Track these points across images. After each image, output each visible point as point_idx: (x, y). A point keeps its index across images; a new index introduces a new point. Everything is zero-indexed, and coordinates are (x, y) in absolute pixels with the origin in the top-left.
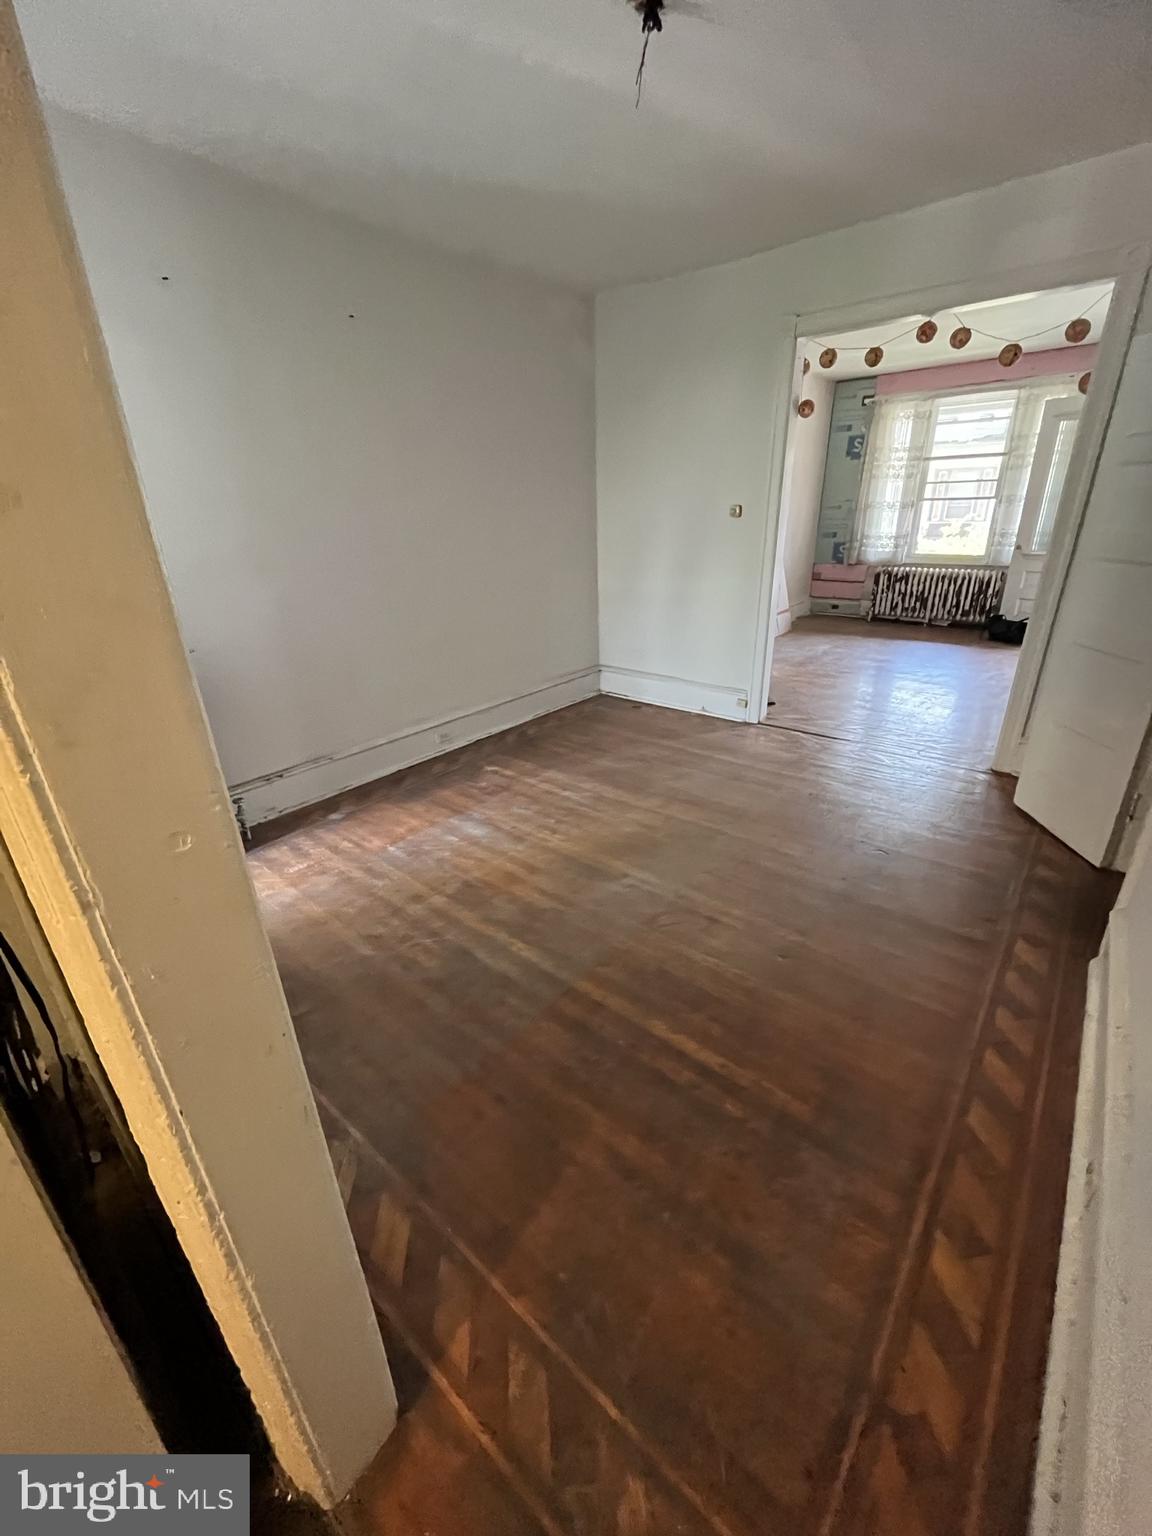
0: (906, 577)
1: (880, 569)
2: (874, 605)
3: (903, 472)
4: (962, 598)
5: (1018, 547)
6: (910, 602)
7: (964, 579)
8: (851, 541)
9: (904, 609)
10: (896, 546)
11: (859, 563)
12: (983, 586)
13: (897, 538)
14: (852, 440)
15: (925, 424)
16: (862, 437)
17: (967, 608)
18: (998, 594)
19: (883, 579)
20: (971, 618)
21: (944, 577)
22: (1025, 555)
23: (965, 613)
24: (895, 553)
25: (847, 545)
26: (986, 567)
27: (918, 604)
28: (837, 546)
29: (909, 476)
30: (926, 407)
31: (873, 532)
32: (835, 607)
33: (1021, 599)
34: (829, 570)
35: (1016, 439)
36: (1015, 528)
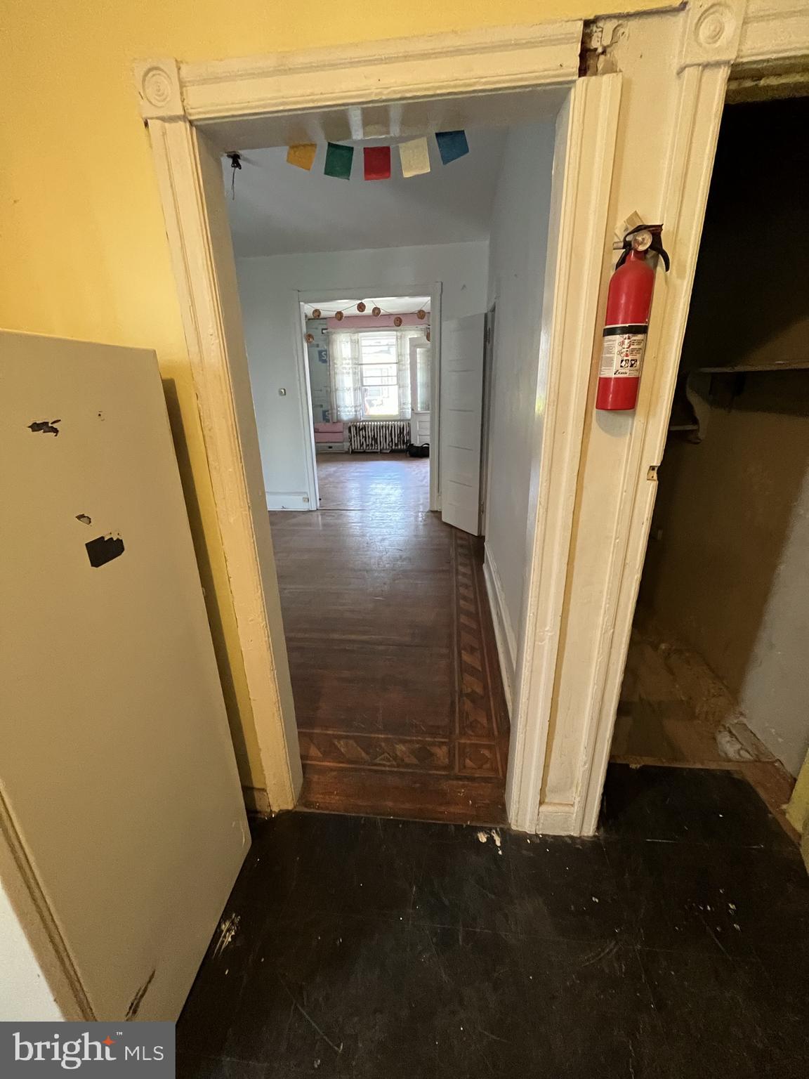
0: (364, 428)
1: (350, 424)
2: (351, 444)
3: (351, 371)
4: (393, 437)
5: (412, 410)
6: (369, 441)
7: (392, 427)
8: (332, 409)
9: (367, 445)
10: (356, 411)
11: (339, 421)
12: (402, 430)
13: (356, 406)
14: (320, 352)
15: (355, 343)
16: (326, 351)
17: (396, 442)
18: (409, 433)
19: (353, 430)
20: (399, 447)
21: (382, 427)
22: (416, 414)
23: (396, 445)
24: (356, 415)
25: (330, 412)
26: (400, 420)
27: (373, 442)
28: (324, 412)
29: (355, 373)
30: (355, 337)
31: (341, 403)
32: (330, 447)
33: (419, 435)
34: (323, 426)
35: (400, 355)
36: (409, 400)
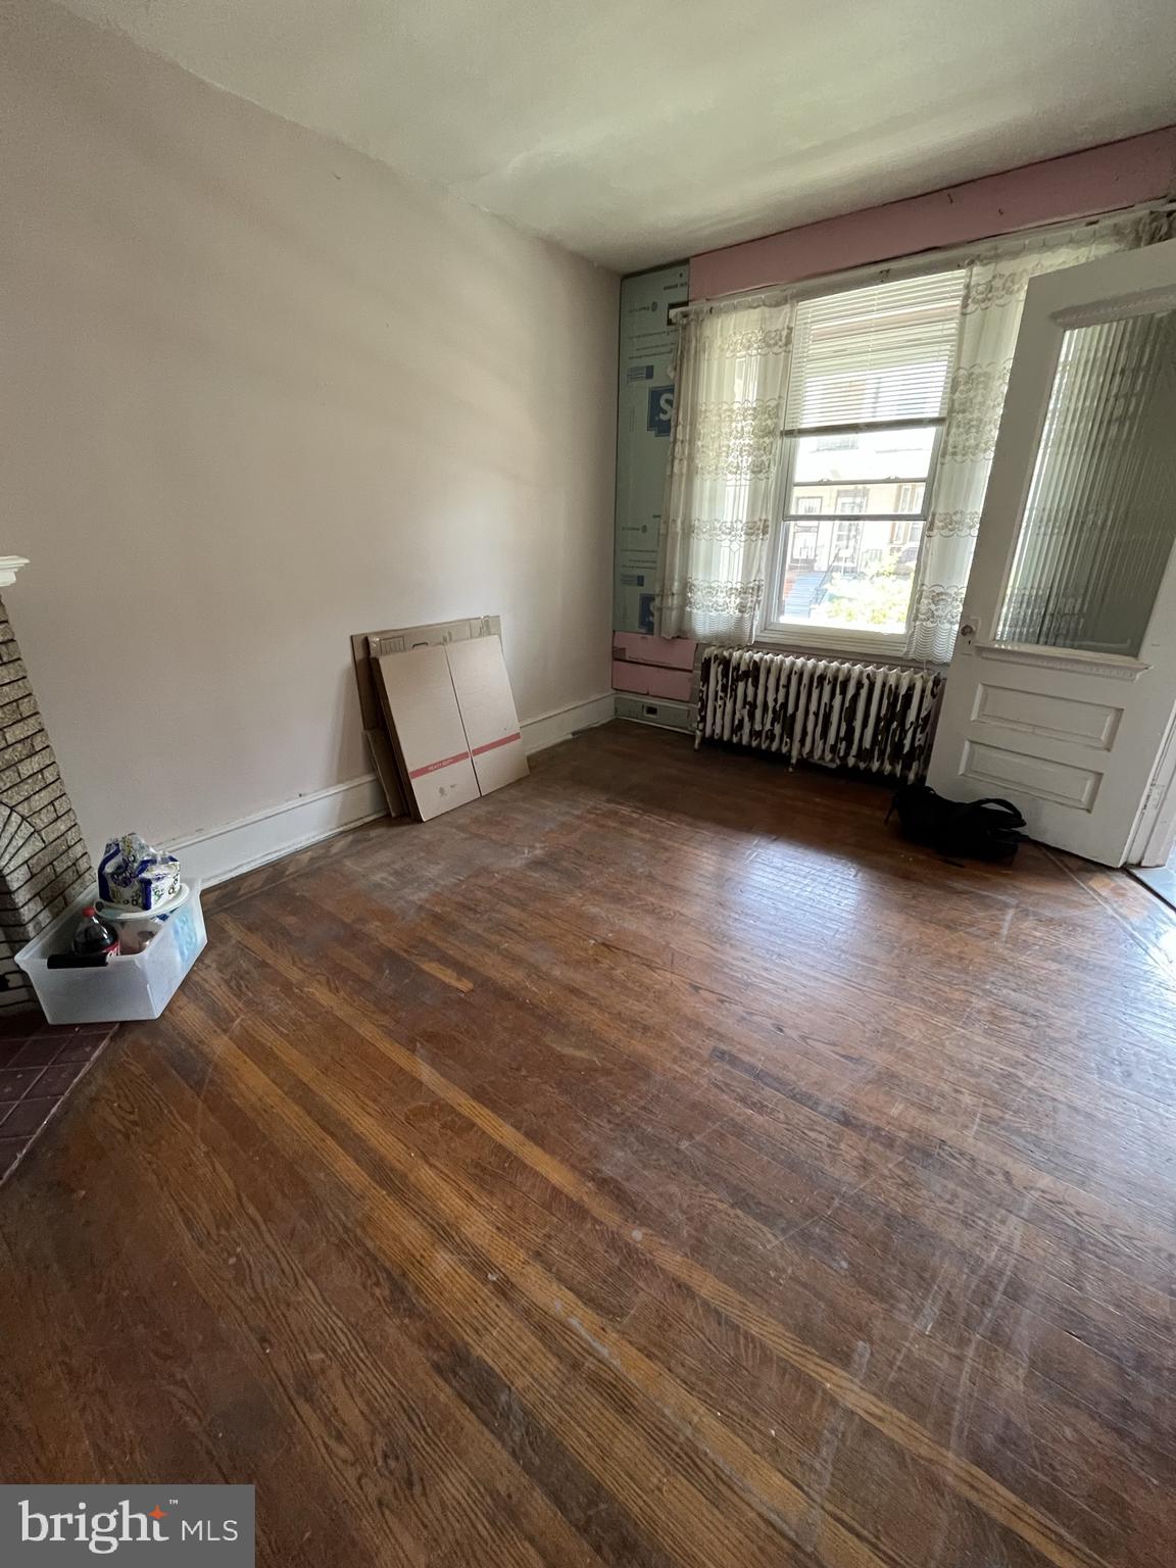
0: (753, 672)
1: (707, 653)
2: (703, 719)
3: (746, 461)
4: (858, 724)
5: (966, 631)
6: (764, 722)
7: (859, 685)
8: (662, 595)
9: (754, 734)
10: (742, 608)
11: (683, 634)
12: (897, 703)
13: (744, 591)
14: (655, 395)
15: (781, 347)
16: (671, 390)
17: (867, 744)
18: (928, 723)
19: (715, 670)
20: (875, 766)
21: (822, 678)
22: (979, 648)
23: (863, 754)
24: (740, 620)
25: (657, 601)
26: (904, 663)
27: (777, 729)
28: (647, 600)
29: (758, 469)
30: (781, 317)
31: (698, 577)
32: (652, 710)
33: (972, 742)
34: (639, 646)
35: (962, 385)
36: (960, 584)
